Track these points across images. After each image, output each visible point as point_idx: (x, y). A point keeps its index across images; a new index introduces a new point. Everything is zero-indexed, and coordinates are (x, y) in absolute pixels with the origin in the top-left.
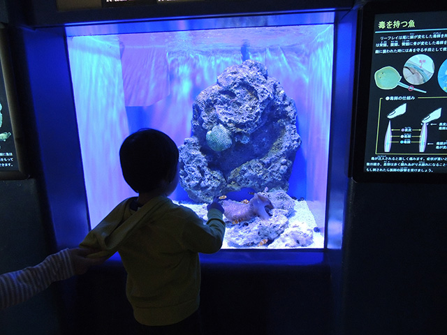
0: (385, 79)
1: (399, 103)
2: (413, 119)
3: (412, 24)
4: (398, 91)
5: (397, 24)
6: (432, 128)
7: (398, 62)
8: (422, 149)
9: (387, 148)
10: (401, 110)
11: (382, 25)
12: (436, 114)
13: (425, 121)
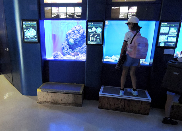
0: (90, 30)
1: (92, 34)
2: (93, 36)
3: (93, 23)
4: (91, 32)
5: (91, 23)
6: (96, 38)
7: (91, 28)
8: (95, 40)
9: (90, 40)
10: (92, 35)
11: (89, 23)
12: (96, 36)
13: (95, 37)
